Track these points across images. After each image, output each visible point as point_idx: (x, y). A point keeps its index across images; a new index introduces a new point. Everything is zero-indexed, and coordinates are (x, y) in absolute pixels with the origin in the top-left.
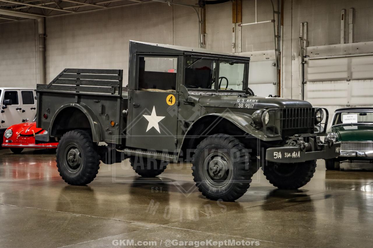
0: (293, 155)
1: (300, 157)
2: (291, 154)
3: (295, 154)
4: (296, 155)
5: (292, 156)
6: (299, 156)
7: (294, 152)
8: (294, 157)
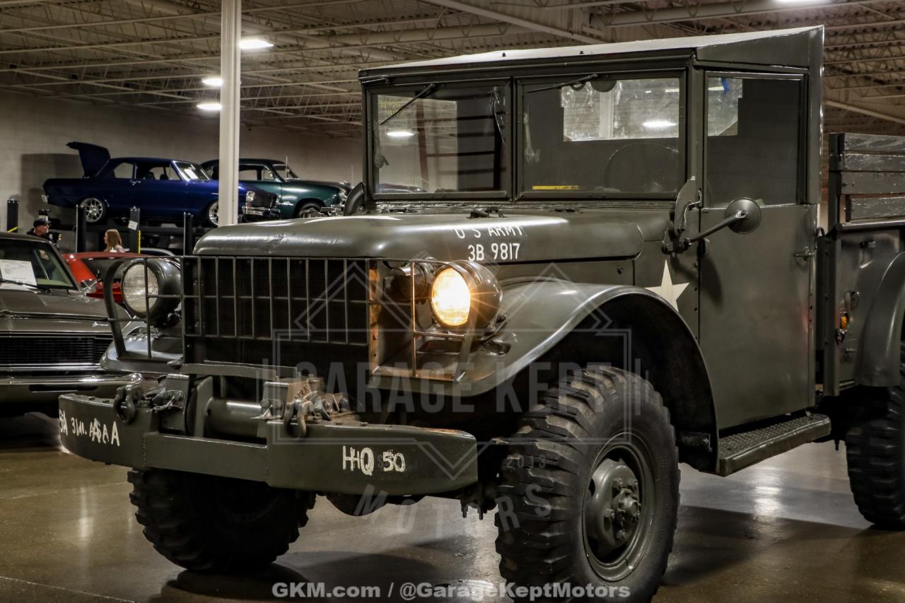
0: (94, 433)
1: (118, 444)
2: (87, 428)
3: (101, 428)
4: (105, 433)
5: (88, 431)
6: (115, 440)
7: (96, 423)
8: (96, 438)
